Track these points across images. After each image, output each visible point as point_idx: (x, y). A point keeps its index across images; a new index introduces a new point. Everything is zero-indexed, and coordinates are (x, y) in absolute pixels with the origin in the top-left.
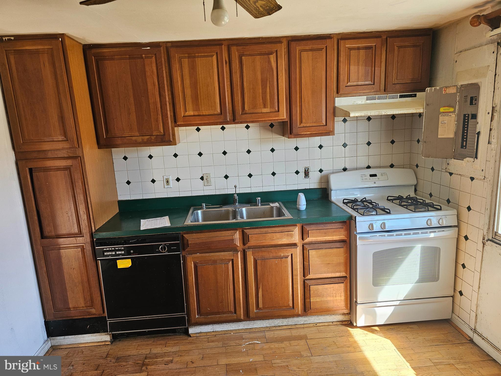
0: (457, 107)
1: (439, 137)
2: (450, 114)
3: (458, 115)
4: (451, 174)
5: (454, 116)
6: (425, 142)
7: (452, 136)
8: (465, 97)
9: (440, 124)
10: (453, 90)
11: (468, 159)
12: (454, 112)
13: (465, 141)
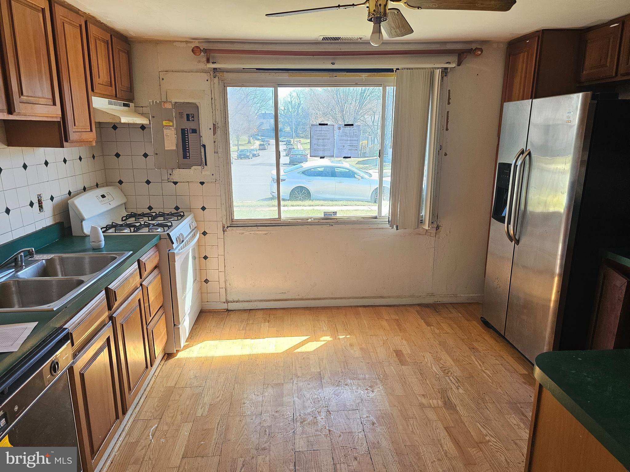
0: (175, 122)
1: (166, 149)
2: (171, 128)
3: (176, 129)
4: (175, 183)
5: (173, 129)
6: (157, 154)
7: (174, 148)
8: (179, 113)
9: (165, 137)
10: (169, 106)
11: (194, 167)
12: (173, 126)
13: (188, 152)
